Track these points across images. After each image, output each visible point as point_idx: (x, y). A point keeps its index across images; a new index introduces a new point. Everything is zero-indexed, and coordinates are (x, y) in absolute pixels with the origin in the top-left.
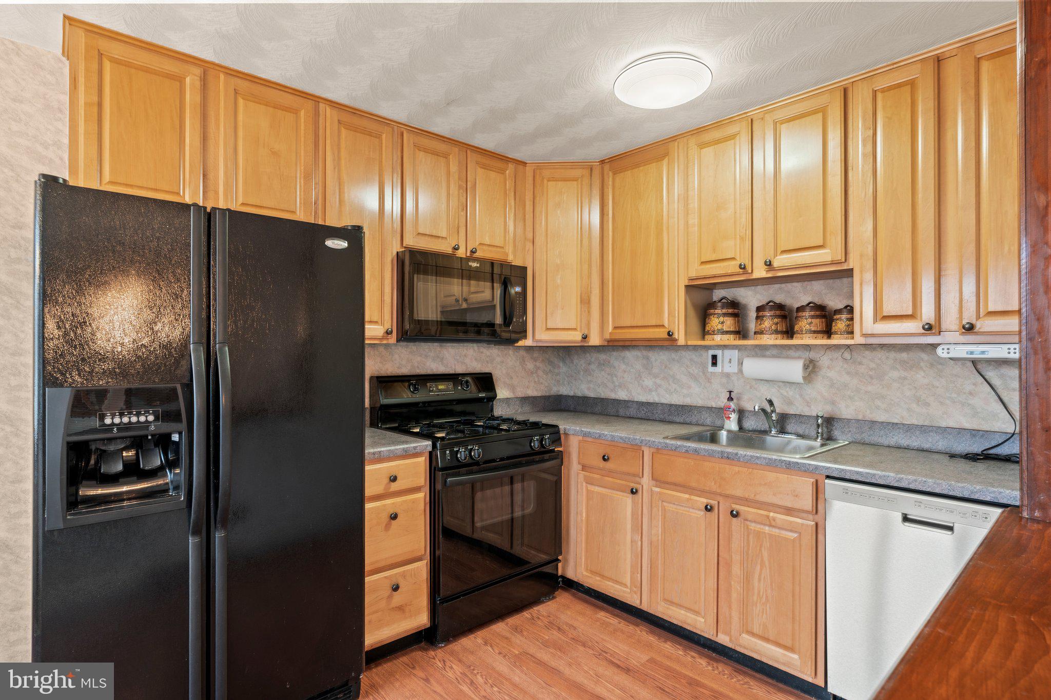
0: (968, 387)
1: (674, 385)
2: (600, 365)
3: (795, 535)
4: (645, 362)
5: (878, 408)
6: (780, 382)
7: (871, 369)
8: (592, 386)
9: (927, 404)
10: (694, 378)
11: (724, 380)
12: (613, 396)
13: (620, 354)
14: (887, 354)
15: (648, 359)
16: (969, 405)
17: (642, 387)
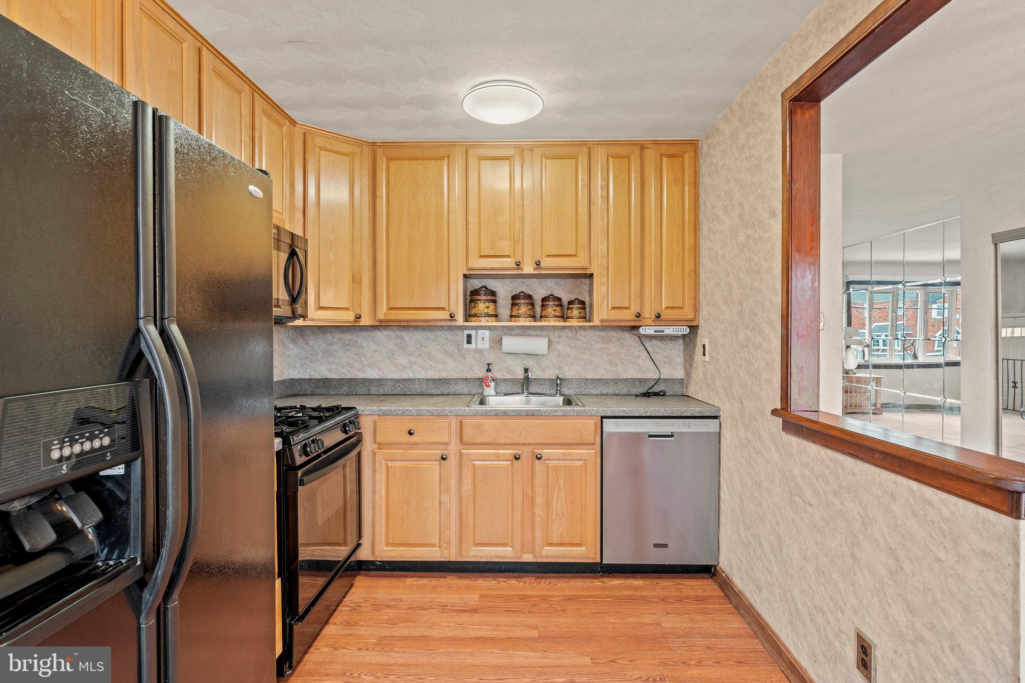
0: (637, 353)
1: (430, 361)
2: (344, 345)
3: (582, 462)
4: (398, 341)
5: (588, 369)
6: (522, 354)
7: (584, 343)
8: (333, 367)
9: (616, 365)
10: (449, 354)
11: (477, 355)
12: (361, 375)
13: (370, 334)
14: (594, 333)
15: (402, 338)
16: (637, 363)
17: (395, 365)
